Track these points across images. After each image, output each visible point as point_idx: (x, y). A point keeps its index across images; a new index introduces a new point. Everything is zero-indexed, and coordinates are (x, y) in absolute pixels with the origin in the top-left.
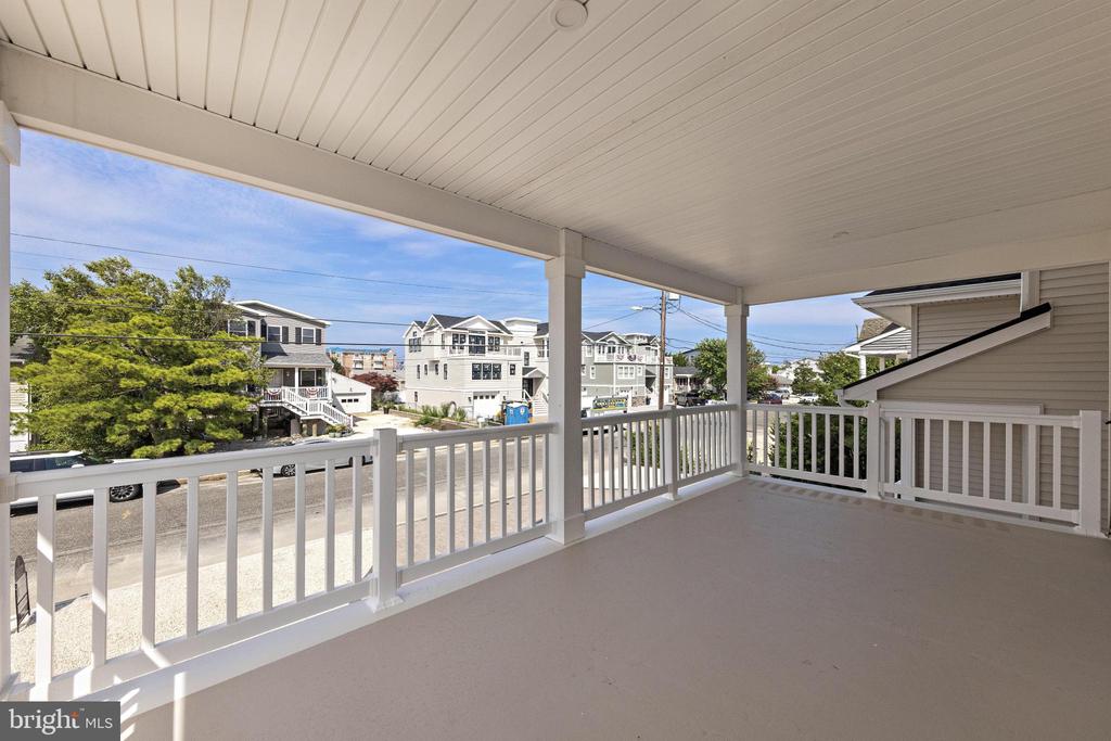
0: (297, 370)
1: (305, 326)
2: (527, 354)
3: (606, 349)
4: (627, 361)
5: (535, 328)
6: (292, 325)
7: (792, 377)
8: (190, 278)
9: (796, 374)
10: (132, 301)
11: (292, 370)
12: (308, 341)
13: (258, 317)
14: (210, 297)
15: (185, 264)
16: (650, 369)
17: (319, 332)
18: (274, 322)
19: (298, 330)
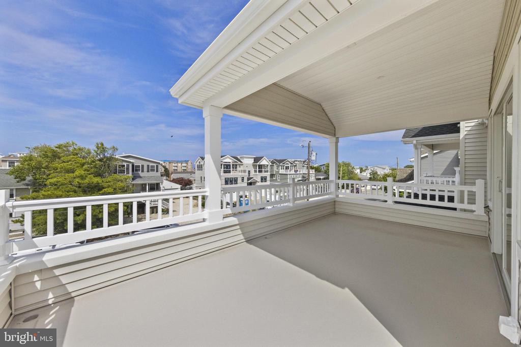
0: (147, 184)
1: (151, 164)
2: (249, 171)
3: (285, 167)
4: (294, 173)
5: (253, 160)
6: (145, 164)
7: (369, 176)
8: (101, 148)
9: (371, 175)
10: (75, 163)
11: (146, 184)
12: (152, 170)
13: (130, 162)
14: (109, 155)
15: (99, 141)
16: (304, 175)
17: (157, 166)
18: (137, 163)
19: (148, 166)
